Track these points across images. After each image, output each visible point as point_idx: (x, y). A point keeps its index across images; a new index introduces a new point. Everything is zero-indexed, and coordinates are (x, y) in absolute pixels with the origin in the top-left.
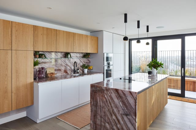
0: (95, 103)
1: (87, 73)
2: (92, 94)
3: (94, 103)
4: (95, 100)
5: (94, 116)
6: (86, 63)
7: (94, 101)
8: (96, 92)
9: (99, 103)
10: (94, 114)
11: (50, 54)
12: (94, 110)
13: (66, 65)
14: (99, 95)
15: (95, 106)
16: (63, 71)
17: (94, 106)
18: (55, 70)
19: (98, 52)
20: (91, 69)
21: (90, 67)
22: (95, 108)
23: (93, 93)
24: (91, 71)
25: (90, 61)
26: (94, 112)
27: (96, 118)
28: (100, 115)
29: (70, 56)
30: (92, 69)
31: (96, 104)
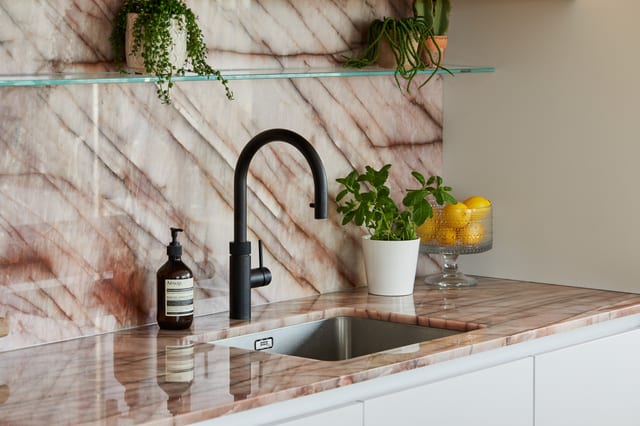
1: (406, 309)
6: (393, 145)
20: (474, 235)
21: (461, 212)
24: (467, 265)
25: (438, 125)
29: (194, 45)
30: (484, 247)
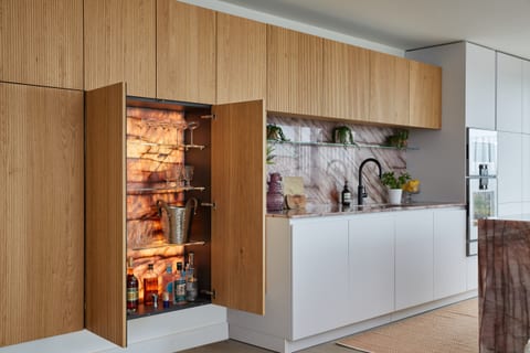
0: (499, 281)
2: (483, 253)
3: (494, 284)
4: (498, 271)
5: (496, 327)
6: (395, 168)
7: (494, 277)
8: (502, 245)
9: (516, 280)
10: (496, 320)
12: (497, 307)
14: (516, 252)
15: (499, 292)
16: (325, 194)
17: (496, 294)
18: (305, 186)
19: (440, 125)
20: (415, 189)
21: (412, 183)
22: (500, 298)
23: (491, 248)
26: (497, 313)
27: (505, 334)
28: (522, 321)
29: (351, 138)
31: (503, 284)
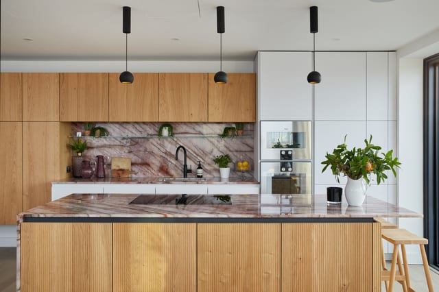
6: (236, 151)
11: (122, 128)
13: (164, 155)
16: (156, 168)
18: (133, 164)
25: (252, 148)
